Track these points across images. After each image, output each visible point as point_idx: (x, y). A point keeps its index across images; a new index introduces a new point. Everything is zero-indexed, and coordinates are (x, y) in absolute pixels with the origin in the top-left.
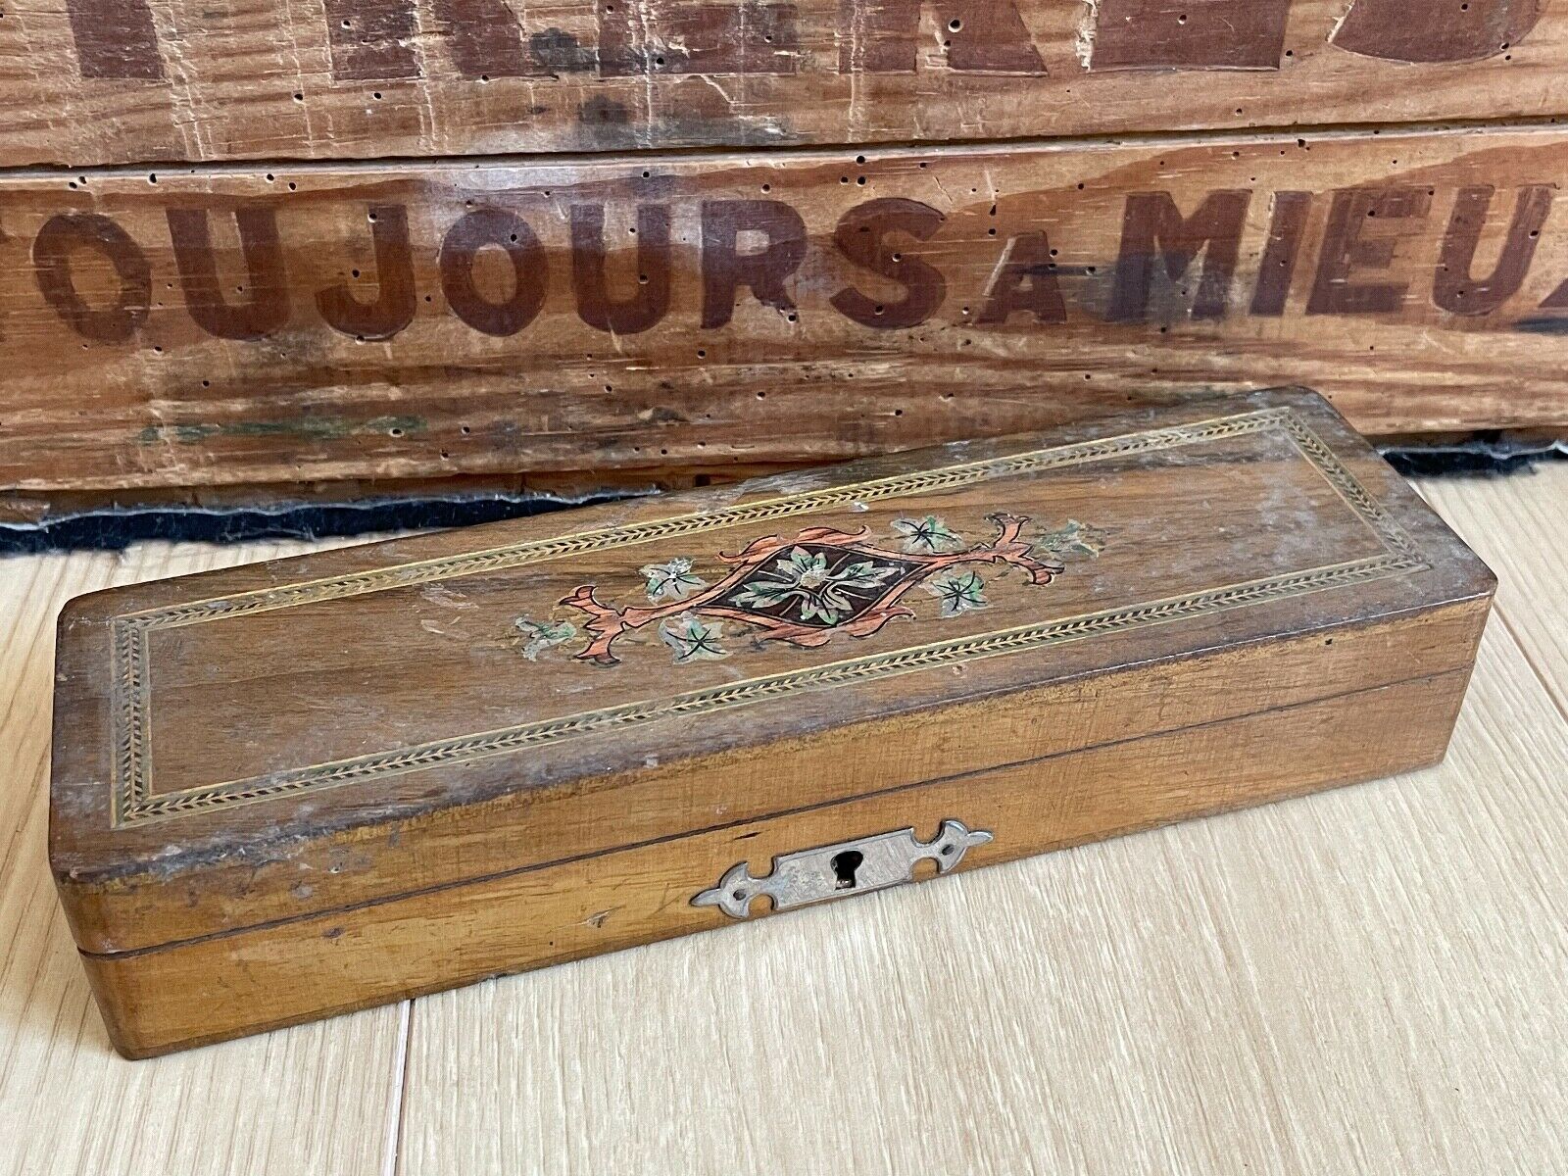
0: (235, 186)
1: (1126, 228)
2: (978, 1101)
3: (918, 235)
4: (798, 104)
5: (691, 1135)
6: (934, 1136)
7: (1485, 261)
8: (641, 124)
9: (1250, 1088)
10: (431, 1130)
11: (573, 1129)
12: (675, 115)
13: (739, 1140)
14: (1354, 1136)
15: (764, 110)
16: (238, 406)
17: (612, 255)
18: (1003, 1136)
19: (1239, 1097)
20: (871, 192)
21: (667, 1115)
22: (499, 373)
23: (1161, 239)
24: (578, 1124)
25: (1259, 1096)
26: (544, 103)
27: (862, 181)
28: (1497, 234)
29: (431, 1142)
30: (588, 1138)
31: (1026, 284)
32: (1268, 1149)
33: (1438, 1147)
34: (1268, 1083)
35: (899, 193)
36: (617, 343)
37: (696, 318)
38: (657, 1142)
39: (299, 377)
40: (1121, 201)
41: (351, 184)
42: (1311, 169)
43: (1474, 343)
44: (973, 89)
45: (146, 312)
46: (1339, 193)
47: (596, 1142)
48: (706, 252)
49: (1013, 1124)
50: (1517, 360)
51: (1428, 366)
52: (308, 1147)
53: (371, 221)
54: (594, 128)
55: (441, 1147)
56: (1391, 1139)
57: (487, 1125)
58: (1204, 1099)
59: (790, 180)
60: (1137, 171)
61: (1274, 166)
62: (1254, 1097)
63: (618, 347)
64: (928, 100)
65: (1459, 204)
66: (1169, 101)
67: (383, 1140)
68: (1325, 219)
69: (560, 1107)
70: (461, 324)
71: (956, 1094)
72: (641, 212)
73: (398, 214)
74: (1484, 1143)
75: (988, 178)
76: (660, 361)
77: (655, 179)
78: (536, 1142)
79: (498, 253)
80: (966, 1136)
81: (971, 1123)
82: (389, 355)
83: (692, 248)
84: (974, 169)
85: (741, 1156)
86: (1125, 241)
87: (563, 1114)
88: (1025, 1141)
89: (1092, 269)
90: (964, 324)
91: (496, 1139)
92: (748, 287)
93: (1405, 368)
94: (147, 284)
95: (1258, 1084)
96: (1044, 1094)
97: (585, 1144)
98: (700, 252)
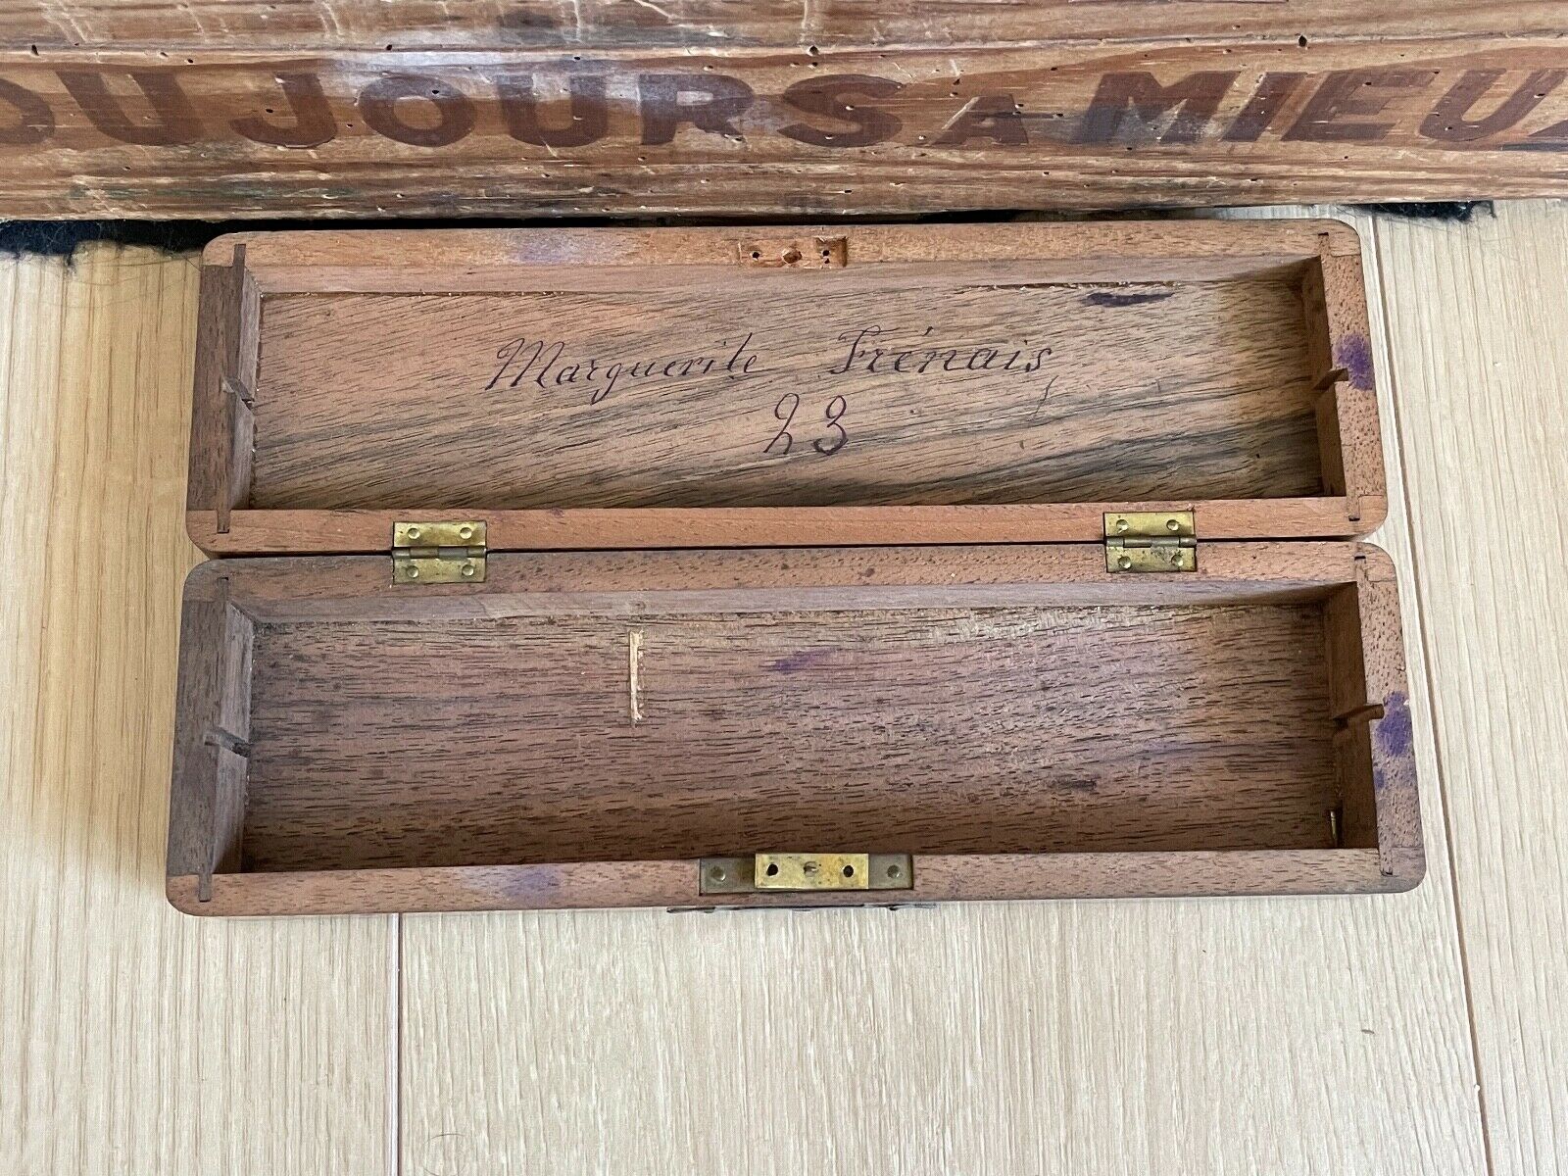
0: (126, 60)
1: (1099, 92)
2: (840, 945)
3: (874, 95)
4: (743, 18)
5: (621, 965)
6: (802, 973)
7: (1480, 110)
8: (570, 28)
9: (1048, 942)
10: (423, 953)
11: (531, 955)
12: (606, 24)
13: (656, 970)
14: (1115, 988)
15: (708, 22)
16: (164, 180)
17: (544, 104)
18: (854, 975)
19: (1037, 950)
20: (825, 71)
21: (603, 945)
22: (431, 166)
23: (1135, 100)
24: (535, 951)
25: (1053, 950)
26: (459, 14)
27: (815, 64)
28: (1499, 96)
29: (424, 962)
30: (543, 964)
31: (988, 123)
32: (1050, 997)
33: (1177, 1001)
34: (1062, 938)
35: (855, 72)
36: (554, 152)
37: (638, 139)
38: (594, 968)
39: (221, 168)
40: (1099, 76)
41: (253, 61)
42: (1310, 59)
43: (1451, 157)
44: (941, 11)
45: (53, 129)
46: (1334, 73)
47: (549, 968)
48: (644, 104)
49: (863, 967)
50: (1494, 166)
51: (1402, 168)
52: (331, 962)
53: (279, 81)
54: (518, 31)
55: (431, 965)
56: (1143, 992)
57: (466, 949)
58: (1010, 950)
59: (736, 63)
60: (1120, 60)
61: (1271, 58)
62: (1049, 950)
63: (555, 155)
64: (890, 17)
65: (1463, 79)
66: (1160, 20)
67: (387, 958)
68: (1317, 88)
69: (521, 934)
70: (386, 140)
71: (823, 939)
72: (572, 81)
73: (310, 80)
74: (1212, 999)
75: (954, 65)
76: (599, 162)
77: (586, 62)
78: (504, 966)
79: (420, 102)
80: (827, 974)
81: (832, 964)
82: (314, 156)
83: (631, 102)
84: (938, 59)
85: (657, 985)
86: (1096, 100)
87: (523, 943)
88: (871, 982)
89: (1060, 115)
90: (920, 145)
91: (473, 962)
92: (690, 123)
93: (1378, 169)
94: (50, 113)
95: (1055, 940)
96: (890, 940)
97: (540, 970)
98: (638, 104)
